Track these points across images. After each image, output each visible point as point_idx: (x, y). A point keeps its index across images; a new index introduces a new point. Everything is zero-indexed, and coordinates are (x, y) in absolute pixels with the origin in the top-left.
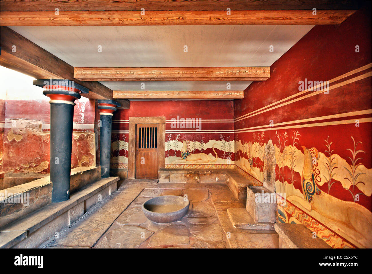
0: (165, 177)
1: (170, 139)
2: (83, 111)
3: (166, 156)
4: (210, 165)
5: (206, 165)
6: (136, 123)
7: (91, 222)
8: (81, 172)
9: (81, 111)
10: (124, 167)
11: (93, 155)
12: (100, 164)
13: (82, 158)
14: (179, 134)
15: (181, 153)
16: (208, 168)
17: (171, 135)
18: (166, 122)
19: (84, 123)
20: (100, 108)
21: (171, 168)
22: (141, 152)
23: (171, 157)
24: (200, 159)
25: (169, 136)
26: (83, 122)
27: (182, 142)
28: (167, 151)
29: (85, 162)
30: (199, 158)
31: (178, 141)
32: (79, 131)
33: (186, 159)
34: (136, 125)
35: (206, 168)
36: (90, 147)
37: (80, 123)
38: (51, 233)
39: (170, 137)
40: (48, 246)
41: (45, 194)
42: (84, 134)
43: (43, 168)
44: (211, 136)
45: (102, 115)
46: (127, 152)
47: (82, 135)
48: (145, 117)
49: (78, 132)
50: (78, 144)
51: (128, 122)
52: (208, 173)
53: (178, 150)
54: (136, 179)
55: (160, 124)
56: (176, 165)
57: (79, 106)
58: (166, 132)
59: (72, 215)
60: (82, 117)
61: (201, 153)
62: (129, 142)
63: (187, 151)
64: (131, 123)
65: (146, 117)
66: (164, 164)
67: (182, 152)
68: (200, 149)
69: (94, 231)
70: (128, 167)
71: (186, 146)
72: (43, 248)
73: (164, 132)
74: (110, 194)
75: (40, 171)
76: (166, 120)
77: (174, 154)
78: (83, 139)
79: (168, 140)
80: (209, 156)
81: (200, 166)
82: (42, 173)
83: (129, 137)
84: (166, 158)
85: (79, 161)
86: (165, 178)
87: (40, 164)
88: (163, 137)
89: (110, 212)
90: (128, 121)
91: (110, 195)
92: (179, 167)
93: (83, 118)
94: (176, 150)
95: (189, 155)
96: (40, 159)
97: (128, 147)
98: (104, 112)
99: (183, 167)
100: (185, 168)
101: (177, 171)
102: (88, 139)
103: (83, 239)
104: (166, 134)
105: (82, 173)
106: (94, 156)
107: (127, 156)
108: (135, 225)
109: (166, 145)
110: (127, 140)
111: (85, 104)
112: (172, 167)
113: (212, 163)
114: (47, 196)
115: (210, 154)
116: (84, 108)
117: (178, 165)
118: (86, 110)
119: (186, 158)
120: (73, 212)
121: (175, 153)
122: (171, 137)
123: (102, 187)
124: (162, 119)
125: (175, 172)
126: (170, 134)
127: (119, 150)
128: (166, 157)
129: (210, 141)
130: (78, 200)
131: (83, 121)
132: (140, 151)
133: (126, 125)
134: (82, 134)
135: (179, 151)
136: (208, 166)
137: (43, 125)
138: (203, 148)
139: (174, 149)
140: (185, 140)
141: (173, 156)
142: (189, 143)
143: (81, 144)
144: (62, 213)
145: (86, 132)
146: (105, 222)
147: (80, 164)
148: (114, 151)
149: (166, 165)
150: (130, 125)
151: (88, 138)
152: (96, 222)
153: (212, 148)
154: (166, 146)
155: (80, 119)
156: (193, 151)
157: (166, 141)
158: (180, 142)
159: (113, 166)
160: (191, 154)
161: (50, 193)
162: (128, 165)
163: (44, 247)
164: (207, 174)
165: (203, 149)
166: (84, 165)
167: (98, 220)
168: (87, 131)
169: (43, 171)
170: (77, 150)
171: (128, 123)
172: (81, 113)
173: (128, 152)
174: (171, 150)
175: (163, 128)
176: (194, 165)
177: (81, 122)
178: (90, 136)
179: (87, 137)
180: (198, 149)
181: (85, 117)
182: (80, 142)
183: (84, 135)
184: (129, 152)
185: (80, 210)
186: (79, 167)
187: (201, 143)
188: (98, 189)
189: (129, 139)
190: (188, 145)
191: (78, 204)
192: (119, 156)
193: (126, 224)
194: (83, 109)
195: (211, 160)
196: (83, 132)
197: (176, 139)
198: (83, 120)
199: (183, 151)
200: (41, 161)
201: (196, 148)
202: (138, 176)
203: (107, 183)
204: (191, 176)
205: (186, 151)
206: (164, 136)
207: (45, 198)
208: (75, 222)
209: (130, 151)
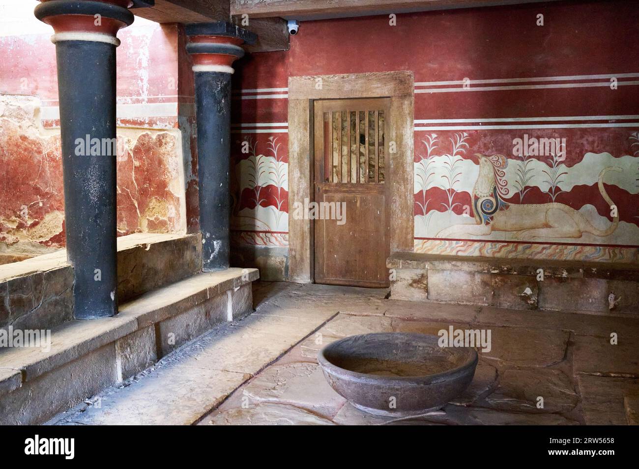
0: (410, 282)
1: (429, 151)
2: (145, 64)
3: (418, 211)
4: (588, 248)
5: (569, 247)
6: (310, 97)
7: (174, 381)
8: (145, 245)
9: (140, 63)
10: (277, 243)
11: (178, 199)
12: (199, 226)
13: (147, 206)
14: (465, 134)
15: (473, 201)
16: (579, 257)
17: (434, 136)
18: (416, 91)
19: (150, 101)
20: (192, 50)
21: (435, 251)
22: (330, 194)
23: (434, 213)
24: (547, 226)
25: (428, 141)
26: (145, 96)
27: (477, 162)
28: (421, 192)
29: (157, 219)
30: (543, 221)
31: (459, 157)
32: (136, 124)
33: (491, 223)
34: (312, 102)
35: (570, 258)
36: (169, 172)
37: (138, 101)
38: (77, 391)
39: (431, 143)
40: (70, 420)
41: (56, 294)
42: (149, 132)
43: (51, 232)
44: (590, 139)
45: (201, 74)
46: (285, 194)
47: (144, 136)
48: (342, 75)
49: (133, 126)
50: (137, 163)
51: (286, 93)
52: (575, 275)
53: (459, 188)
54: (314, 283)
55: (393, 99)
56: (454, 242)
57: (132, 48)
58: (417, 125)
59: (126, 357)
60: (142, 80)
61: (551, 201)
62: (291, 160)
63: (494, 194)
64: (293, 98)
65: (345, 75)
66: (409, 237)
67: (477, 198)
68: (544, 189)
69: (181, 404)
70: (287, 243)
71: (492, 174)
72: (60, 424)
73: (409, 127)
74: (230, 318)
75: (44, 241)
76: (417, 84)
77: (448, 203)
78: (148, 150)
79: (425, 154)
80: (582, 215)
81: (544, 249)
82: (49, 246)
83: (290, 143)
84: (418, 218)
85: (139, 215)
86: (411, 285)
87: (42, 219)
88: (404, 143)
89: (226, 363)
90: (286, 89)
91: (231, 322)
92: (464, 251)
93: (146, 85)
94: (453, 191)
95: (502, 209)
96: (41, 205)
97: (286, 177)
98: (206, 62)
99: (480, 250)
100: (487, 255)
101: (454, 263)
102: (162, 150)
103: (152, 418)
104: (416, 134)
105: (148, 249)
106: (180, 200)
107: (285, 208)
108: (296, 405)
109: (416, 171)
110: (284, 156)
111: (148, 41)
112: (436, 248)
113: (595, 240)
114: (63, 300)
115: (589, 207)
116: (147, 54)
117: (462, 243)
118: (153, 60)
119: (492, 218)
120: (129, 349)
121: (451, 201)
122: (434, 144)
123: (204, 293)
124: (401, 81)
125: (448, 266)
126: (430, 132)
127: (257, 188)
128: (416, 214)
129: (589, 157)
130: (139, 320)
131: (146, 93)
132: (326, 191)
133: (279, 104)
134: (144, 133)
135: (466, 194)
136: (580, 252)
137: (42, 109)
138: (559, 185)
139: (444, 185)
140: (485, 156)
141: (442, 209)
142: (504, 165)
143: (144, 165)
144: (98, 345)
145: (155, 127)
146: (212, 386)
147: (145, 223)
148: (242, 189)
149: (415, 241)
150: (291, 105)
151: (161, 145)
152: (189, 383)
153: (596, 184)
154: (416, 177)
155: (136, 89)
156: (517, 195)
157: (417, 159)
158: (470, 161)
159: (243, 237)
160: (512, 206)
161: (68, 291)
162: (287, 236)
163: (60, 420)
164: (572, 279)
165: (558, 189)
166: (154, 226)
167: (192, 379)
168: (158, 123)
169: (51, 239)
170: (132, 182)
171: (285, 96)
172: (140, 67)
173: (287, 193)
174: (435, 189)
175: (407, 112)
176: (520, 247)
177: (140, 98)
178: (168, 140)
179: (158, 143)
180: (536, 189)
181: (151, 82)
182: (141, 159)
183: (151, 138)
184: (290, 195)
185: (146, 345)
186: (140, 232)
187: (551, 166)
188: (193, 296)
189: (291, 150)
190: (497, 173)
191: (141, 328)
192: (260, 207)
193: (271, 399)
194: (144, 56)
195: (589, 229)
196: (146, 126)
197: (454, 153)
198: (145, 89)
199: (479, 194)
200: (44, 211)
201: (532, 184)
202: (323, 274)
203: (221, 284)
204: (506, 283)
205: (491, 196)
206: (409, 141)
207: (56, 303)
208: (135, 378)
209: (293, 192)
